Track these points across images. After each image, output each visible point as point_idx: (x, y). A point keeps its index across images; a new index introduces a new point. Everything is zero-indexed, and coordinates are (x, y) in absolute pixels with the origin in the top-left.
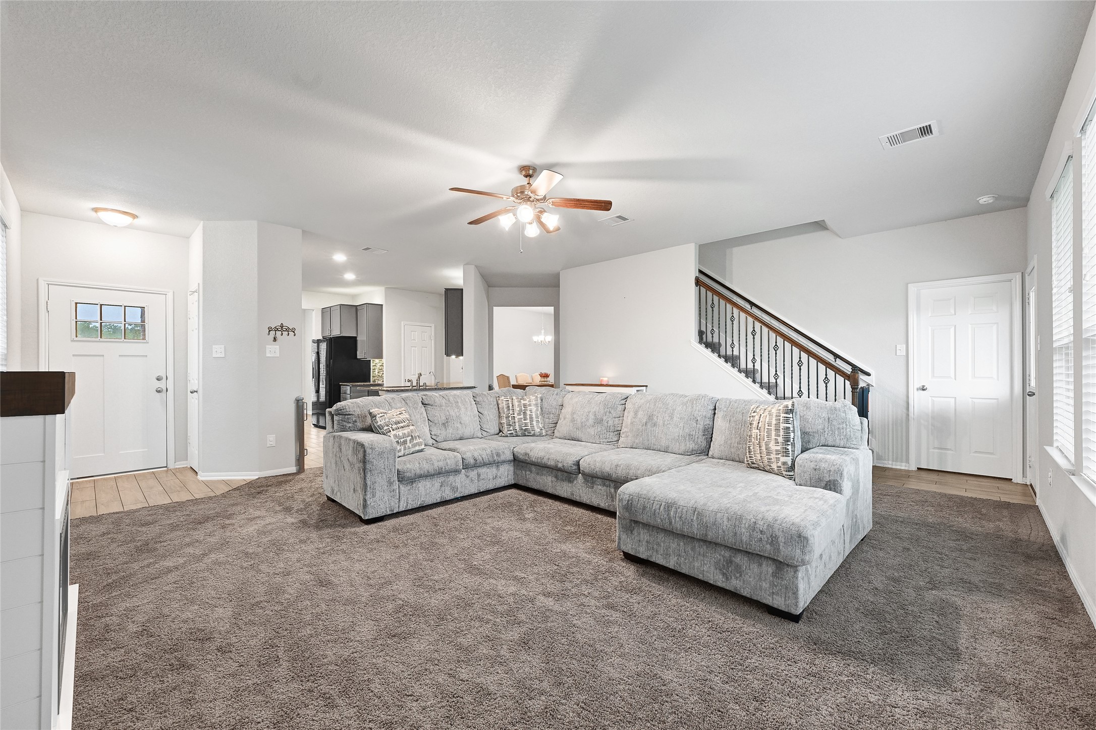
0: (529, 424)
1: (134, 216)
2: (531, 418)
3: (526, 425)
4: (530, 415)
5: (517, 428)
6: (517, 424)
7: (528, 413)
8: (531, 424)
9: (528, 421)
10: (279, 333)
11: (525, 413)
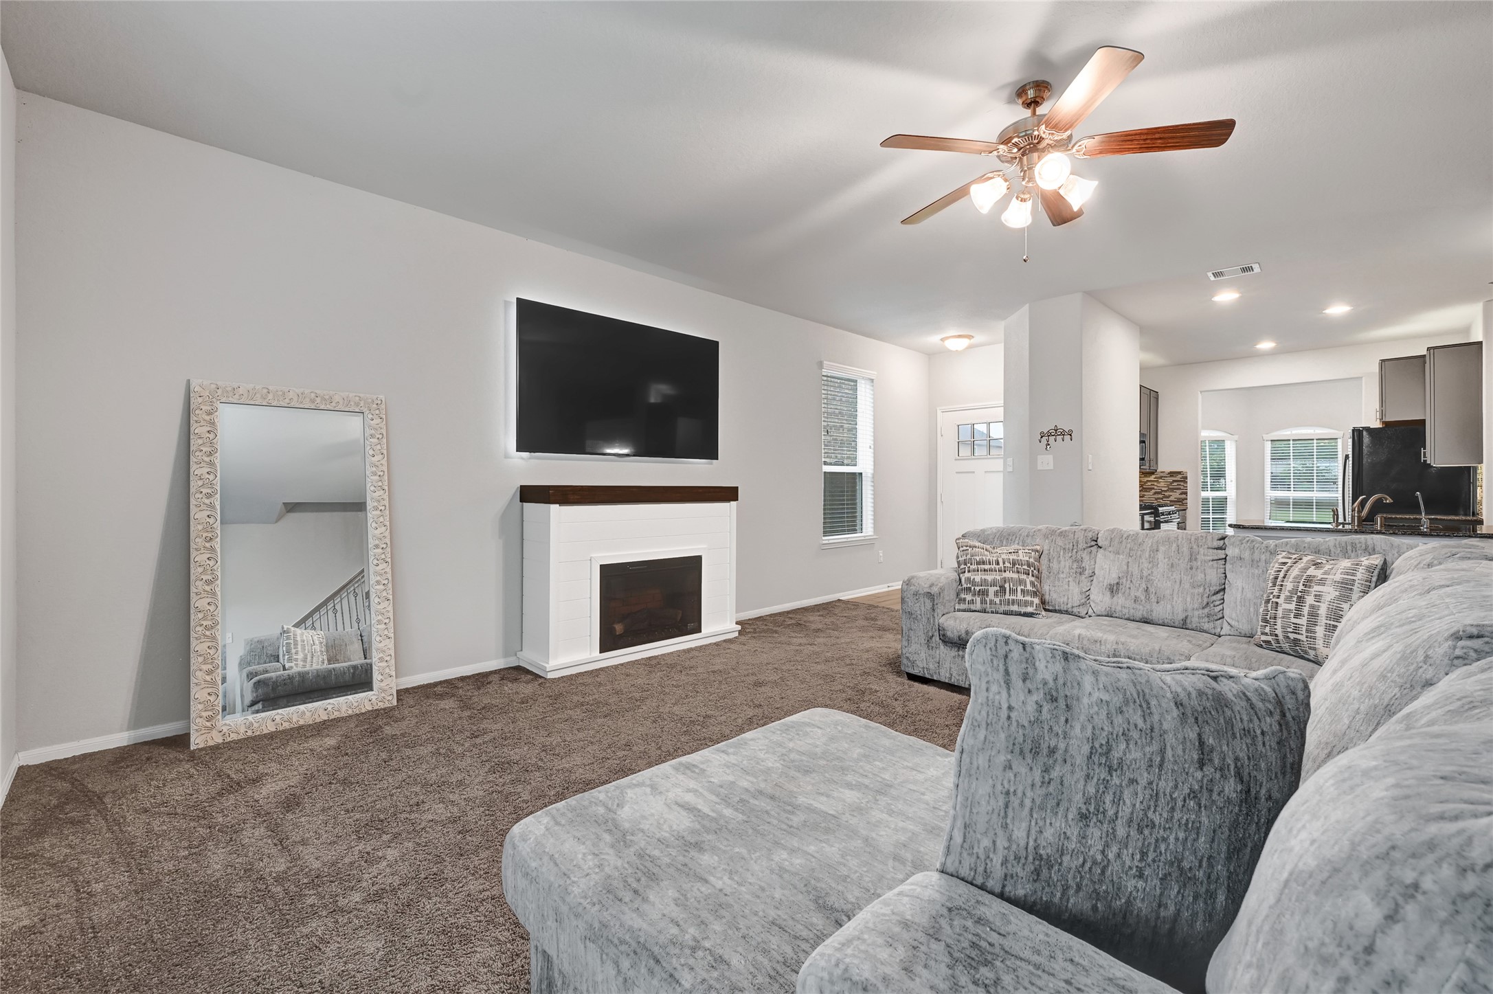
0: (1304, 628)
1: (970, 337)
2: (1313, 615)
3: (1296, 628)
4: (1312, 606)
5: (1279, 632)
6: (1279, 622)
7: (1310, 600)
8: (1307, 631)
9: (1303, 621)
10: (1052, 438)
11: (1301, 600)
